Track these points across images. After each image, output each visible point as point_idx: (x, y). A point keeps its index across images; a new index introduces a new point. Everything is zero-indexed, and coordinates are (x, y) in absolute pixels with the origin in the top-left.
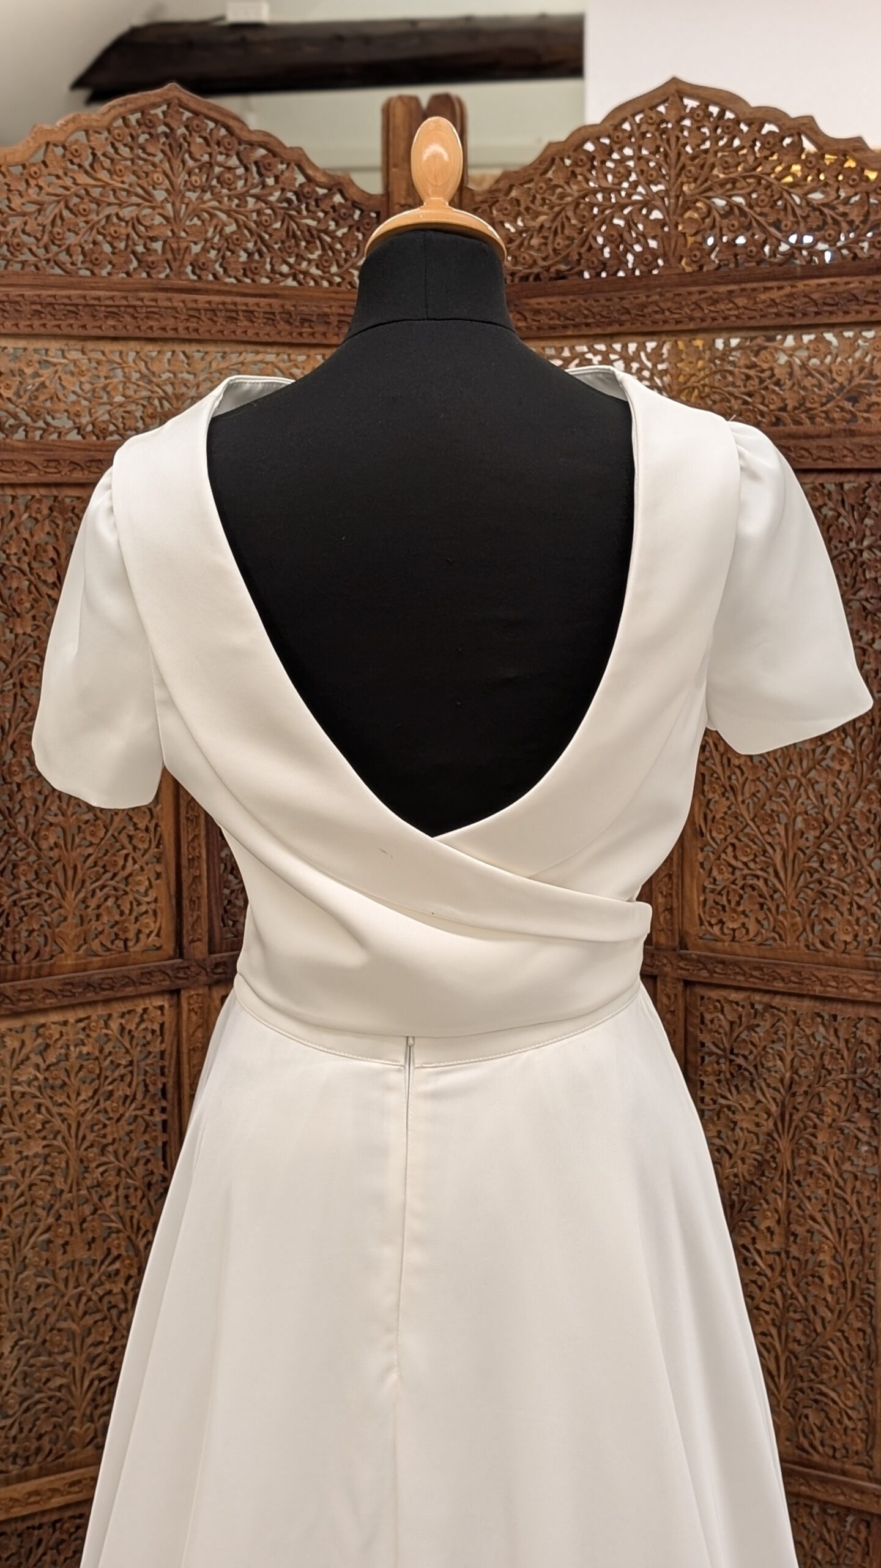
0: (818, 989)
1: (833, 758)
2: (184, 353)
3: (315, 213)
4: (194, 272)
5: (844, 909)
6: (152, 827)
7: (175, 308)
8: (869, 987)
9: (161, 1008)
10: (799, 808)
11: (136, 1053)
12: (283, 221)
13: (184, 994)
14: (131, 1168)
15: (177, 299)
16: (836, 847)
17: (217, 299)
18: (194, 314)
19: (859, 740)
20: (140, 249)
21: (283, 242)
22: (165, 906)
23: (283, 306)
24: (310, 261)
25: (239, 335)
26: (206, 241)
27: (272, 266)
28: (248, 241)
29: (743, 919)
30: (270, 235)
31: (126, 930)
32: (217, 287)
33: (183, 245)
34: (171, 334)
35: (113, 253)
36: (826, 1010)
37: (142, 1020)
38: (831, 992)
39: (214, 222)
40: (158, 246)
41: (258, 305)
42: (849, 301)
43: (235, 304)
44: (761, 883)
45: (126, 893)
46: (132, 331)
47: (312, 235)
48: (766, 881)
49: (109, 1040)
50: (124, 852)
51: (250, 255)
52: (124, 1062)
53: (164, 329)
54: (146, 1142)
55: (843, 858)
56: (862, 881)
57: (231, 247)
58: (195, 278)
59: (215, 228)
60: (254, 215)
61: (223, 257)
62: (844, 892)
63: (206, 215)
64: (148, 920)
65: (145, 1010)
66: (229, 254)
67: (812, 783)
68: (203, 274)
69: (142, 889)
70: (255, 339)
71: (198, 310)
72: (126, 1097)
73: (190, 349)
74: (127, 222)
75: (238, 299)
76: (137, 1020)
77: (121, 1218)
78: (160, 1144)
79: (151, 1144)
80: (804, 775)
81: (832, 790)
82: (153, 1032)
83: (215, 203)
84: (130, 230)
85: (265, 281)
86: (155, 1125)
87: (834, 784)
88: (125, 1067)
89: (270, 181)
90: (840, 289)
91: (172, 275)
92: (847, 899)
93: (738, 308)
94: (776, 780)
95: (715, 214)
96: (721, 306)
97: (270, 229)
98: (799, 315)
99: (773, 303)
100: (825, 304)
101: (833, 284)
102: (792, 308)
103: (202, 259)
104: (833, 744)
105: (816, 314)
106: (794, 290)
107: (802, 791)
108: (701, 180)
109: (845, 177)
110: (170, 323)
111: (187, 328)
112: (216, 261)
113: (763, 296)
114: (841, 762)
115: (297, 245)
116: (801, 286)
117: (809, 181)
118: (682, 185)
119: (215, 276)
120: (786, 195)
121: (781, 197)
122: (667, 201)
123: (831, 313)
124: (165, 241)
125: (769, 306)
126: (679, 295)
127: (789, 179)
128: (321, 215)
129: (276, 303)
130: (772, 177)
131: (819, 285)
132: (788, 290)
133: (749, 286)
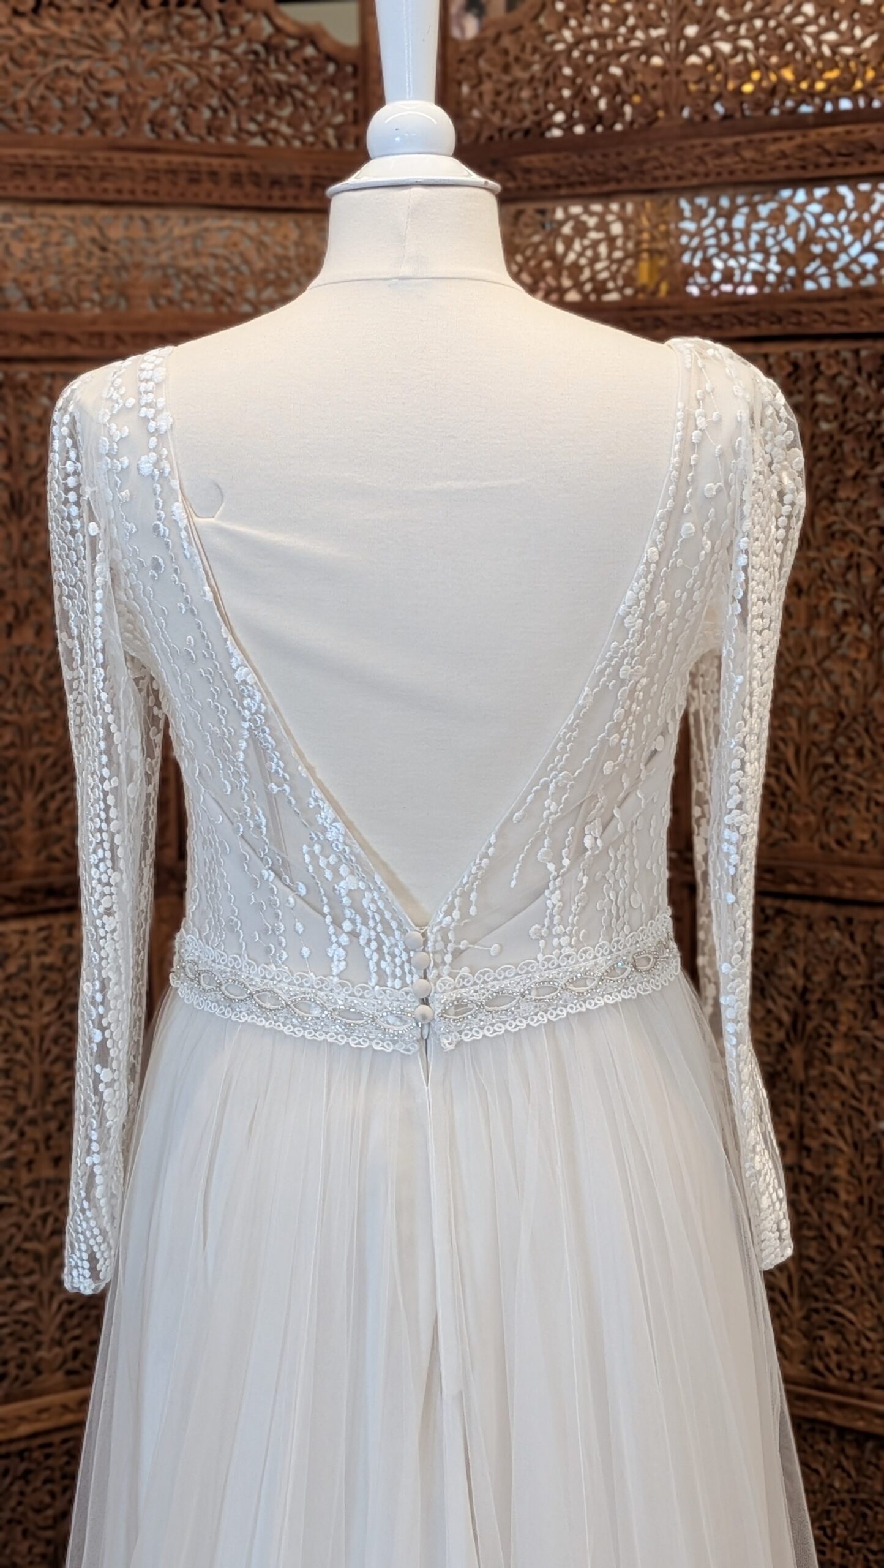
0: (833, 891)
1: (850, 645)
2: (142, 218)
3: (285, 66)
4: (153, 130)
5: (862, 806)
7: (131, 169)
10: (813, 700)
12: (250, 75)
15: (134, 159)
16: (851, 740)
17: (177, 159)
18: (153, 175)
19: (876, 626)
20: (93, 105)
21: (250, 97)
23: (250, 167)
24: (280, 119)
25: (203, 198)
26: (165, 95)
27: (239, 122)
28: (212, 96)
30: (236, 90)
32: (177, 147)
33: (141, 100)
34: (126, 197)
35: (64, 109)
36: (841, 913)
38: (848, 894)
39: (174, 75)
40: (112, 102)
41: (222, 165)
42: (866, 150)
43: (197, 164)
44: (772, 781)
46: (85, 194)
47: (282, 91)
51: (214, 111)
53: (120, 191)
55: (860, 754)
56: (880, 776)
57: (194, 103)
58: (153, 136)
59: (176, 81)
60: (219, 69)
61: (185, 114)
62: (861, 788)
63: (165, 69)
66: (190, 111)
67: (827, 673)
68: (163, 132)
70: (220, 202)
71: (157, 171)
73: (149, 214)
74: (79, 77)
75: (203, 160)
80: (819, 664)
81: (847, 680)
83: (174, 56)
84: (82, 84)
85: (230, 140)
87: (850, 674)
89: (235, 32)
90: (856, 137)
91: (128, 133)
92: (864, 795)
93: (744, 160)
95: (720, 59)
96: (727, 160)
97: (236, 84)
98: (811, 167)
99: (783, 155)
100: (840, 155)
101: (848, 132)
102: (803, 159)
103: (161, 117)
104: (850, 630)
105: (831, 165)
106: (806, 141)
107: (816, 682)
108: (704, 22)
109: (863, 15)
110: (127, 185)
111: (145, 192)
112: (176, 118)
113: (773, 148)
114: (858, 650)
115: (266, 100)
116: (813, 135)
117: (822, 21)
118: (683, 28)
119: (176, 134)
120: (796, 37)
121: (791, 39)
122: (667, 47)
123: (846, 164)
124: (121, 97)
125: (779, 159)
126: (680, 149)
127: (799, 20)
128: (291, 68)
129: (242, 164)
130: (782, 17)
131: (833, 134)
132: (799, 140)
133: (757, 137)
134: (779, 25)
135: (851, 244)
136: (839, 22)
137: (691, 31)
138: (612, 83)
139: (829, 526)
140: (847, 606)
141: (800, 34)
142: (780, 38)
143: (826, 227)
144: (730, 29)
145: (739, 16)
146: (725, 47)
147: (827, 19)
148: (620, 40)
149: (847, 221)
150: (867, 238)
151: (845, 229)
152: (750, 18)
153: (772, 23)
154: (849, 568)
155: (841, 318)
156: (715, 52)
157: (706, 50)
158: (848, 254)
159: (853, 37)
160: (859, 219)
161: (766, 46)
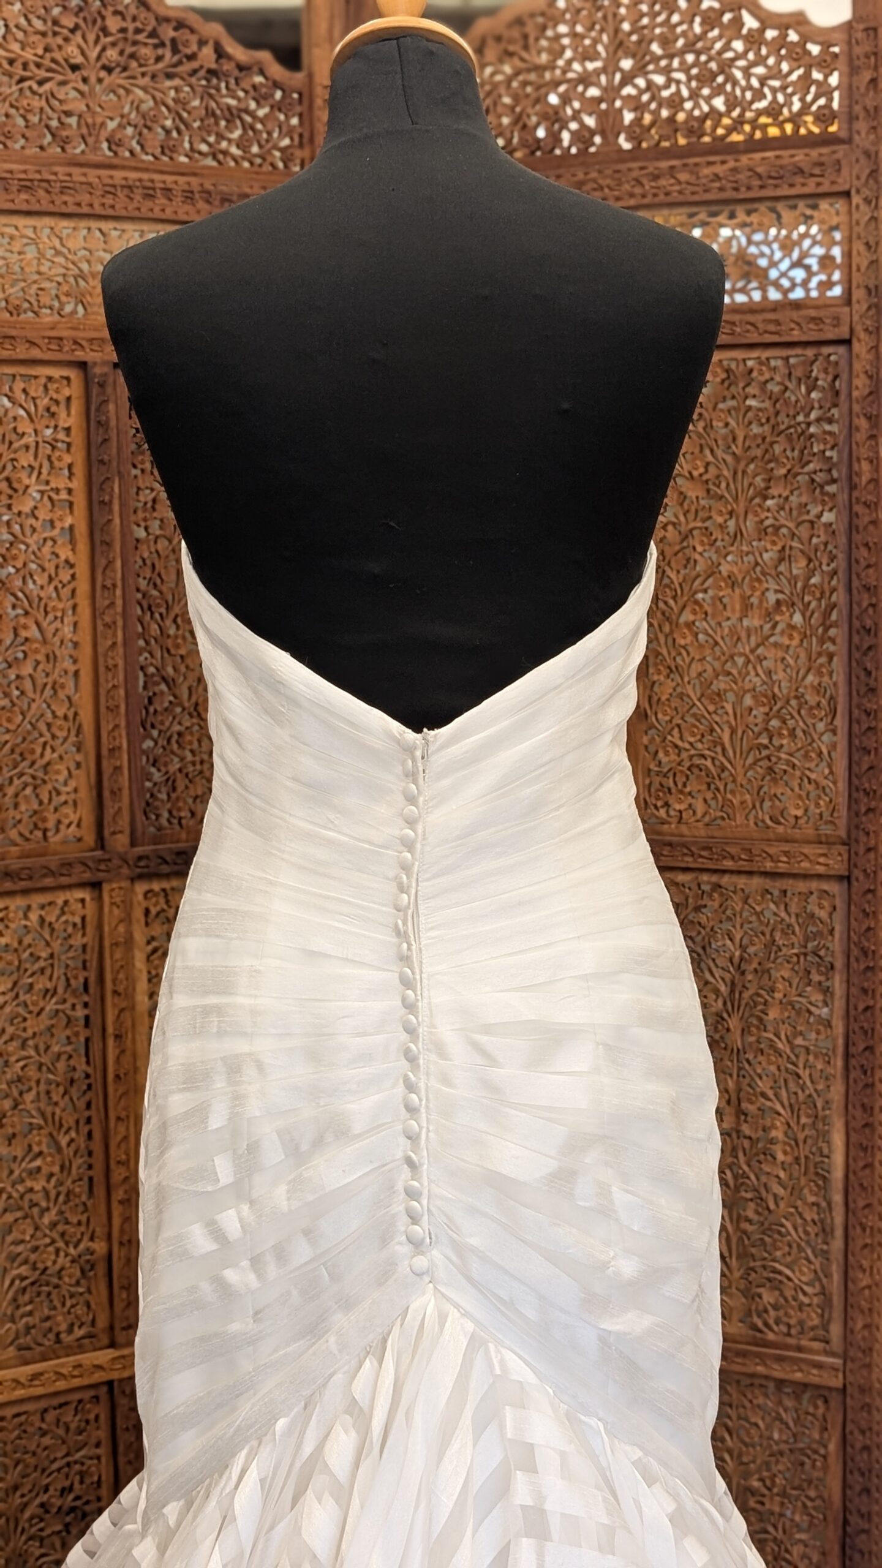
0: (768, 865)
1: (782, 633)
2: (100, 230)
3: (234, 91)
4: (110, 149)
5: (795, 784)
6: (71, 715)
7: (90, 184)
8: (822, 860)
9: (83, 901)
10: (748, 686)
11: (56, 945)
12: (202, 99)
13: (106, 887)
14: (53, 1064)
15: (92, 175)
17: (133, 175)
18: (110, 190)
19: (808, 614)
20: (54, 123)
21: (202, 120)
22: (85, 796)
23: (202, 185)
24: (230, 141)
25: (157, 213)
26: (122, 116)
27: (191, 143)
28: (166, 118)
29: (690, 800)
30: (189, 113)
31: (44, 820)
32: (133, 164)
33: (99, 120)
34: (85, 210)
35: (27, 127)
36: (776, 886)
37: (63, 913)
38: (782, 867)
39: (130, 98)
40: (73, 121)
41: (176, 183)
42: (795, 174)
43: (152, 181)
44: (709, 763)
45: (44, 782)
46: (45, 206)
47: (231, 113)
48: (713, 759)
49: (29, 932)
50: (42, 740)
51: (168, 132)
52: (44, 955)
53: (79, 204)
54: (68, 1038)
55: (792, 734)
56: (813, 755)
57: (149, 123)
58: (111, 154)
59: (132, 103)
60: (172, 93)
61: (140, 134)
62: (794, 766)
63: (121, 92)
64: (68, 810)
65: (66, 902)
66: (145, 131)
67: (761, 659)
68: (120, 150)
69: (61, 778)
70: (174, 217)
71: (114, 186)
72: (47, 991)
73: (106, 226)
74: (40, 96)
75: (157, 177)
76: (57, 912)
77: (43, 1114)
78: (82, 1039)
79: (73, 1039)
80: (752, 651)
81: (780, 666)
82: (75, 925)
84: (43, 103)
85: (183, 159)
86: (77, 1020)
87: (783, 659)
88: (46, 960)
90: (785, 161)
91: (87, 151)
92: (798, 773)
93: (679, 183)
94: (723, 658)
95: (655, 89)
96: (663, 182)
97: (188, 107)
98: (743, 189)
99: (717, 178)
100: (770, 177)
101: (778, 157)
102: (736, 182)
103: (118, 136)
104: (781, 619)
105: (762, 187)
106: (738, 164)
107: (750, 667)
108: (638, 57)
109: (788, 51)
110: (85, 198)
111: (103, 205)
112: (133, 137)
113: (706, 171)
114: (791, 637)
115: (217, 124)
116: (744, 160)
117: (751, 56)
118: (619, 60)
119: (132, 152)
120: (727, 69)
121: (722, 71)
122: (603, 79)
123: (776, 186)
124: (80, 116)
125: (712, 181)
126: (618, 171)
127: (729, 55)
128: (241, 94)
129: (195, 181)
130: (713, 52)
131: (763, 159)
132: (731, 164)
133: (692, 161)
134: (710, 59)
135: (781, 260)
136: (767, 57)
137: (627, 64)
138: (551, 111)
139: (762, 522)
140: (780, 596)
141: (730, 67)
142: (711, 71)
143: (757, 244)
144: (663, 63)
145: (672, 51)
146: (659, 80)
147: (755, 54)
148: (558, 72)
149: (776, 238)
150: (795, 255)
151: (775, 246)
152: (682, 53)
153: (703, 58)
154: (781, 560)
155: (772, 328)
156: (650, 85)
157: (641, 82)
158: (778, 269)
159: (780, 71)
160: (788, 237)
161: (697, 78)
